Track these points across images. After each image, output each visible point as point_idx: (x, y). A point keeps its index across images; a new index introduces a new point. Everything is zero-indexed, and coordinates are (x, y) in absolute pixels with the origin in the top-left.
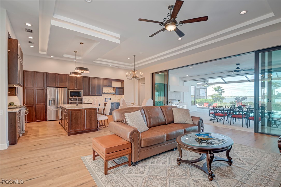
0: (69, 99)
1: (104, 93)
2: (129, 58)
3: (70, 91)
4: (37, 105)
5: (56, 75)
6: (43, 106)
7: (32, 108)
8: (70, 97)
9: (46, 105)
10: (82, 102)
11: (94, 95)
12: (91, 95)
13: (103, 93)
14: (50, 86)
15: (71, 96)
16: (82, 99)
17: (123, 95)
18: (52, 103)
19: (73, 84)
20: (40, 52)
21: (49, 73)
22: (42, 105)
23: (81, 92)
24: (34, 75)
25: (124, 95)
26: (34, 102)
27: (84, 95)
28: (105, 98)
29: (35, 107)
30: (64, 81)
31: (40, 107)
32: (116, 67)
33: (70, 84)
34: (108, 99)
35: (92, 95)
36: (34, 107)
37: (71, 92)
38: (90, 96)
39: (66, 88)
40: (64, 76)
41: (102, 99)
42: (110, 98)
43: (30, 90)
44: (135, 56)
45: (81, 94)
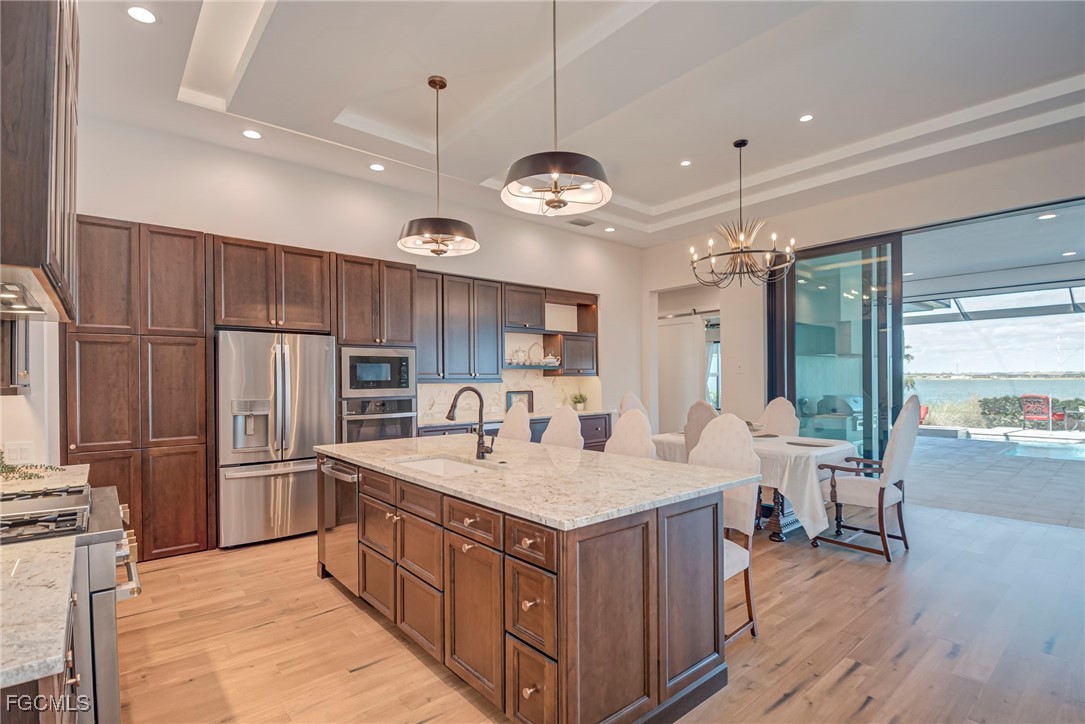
0: (344, 403)
2: (686, 163)
3: (348, 352)
4: (155, 451)
5: (271, 250)
6: (195, 453)
7: (122, 469)
8: (349, 392)
9: (211, 443)
10: (411, 418)
12: (451, 379)
13: (504, 366)
14: (233, 321)
15: (356, 383)
16: (414, 400)
17: (591, 374)
18: (250, 431)
19: (362, 314)
20: (185, 94)
21: (228, 242)
22: (187, 448)
23: (406, 360)
24: (135, 244)
25: (597, 374)
26: (135, 430)
27: (420, 381)
28: (510, 394)
29: (144, 461)
30: (316, 292)
31: (174, 460)
32: (572, 223)
33: (349, 313)
36: (136, 461)
37: (355, 361)
38: (444, 380)
39: (329, 334)
40: (315, 263)
41: (494, 399)
42: (530, 394)
43: (109, 349)
44: (741, 144)
45: (407, 373)
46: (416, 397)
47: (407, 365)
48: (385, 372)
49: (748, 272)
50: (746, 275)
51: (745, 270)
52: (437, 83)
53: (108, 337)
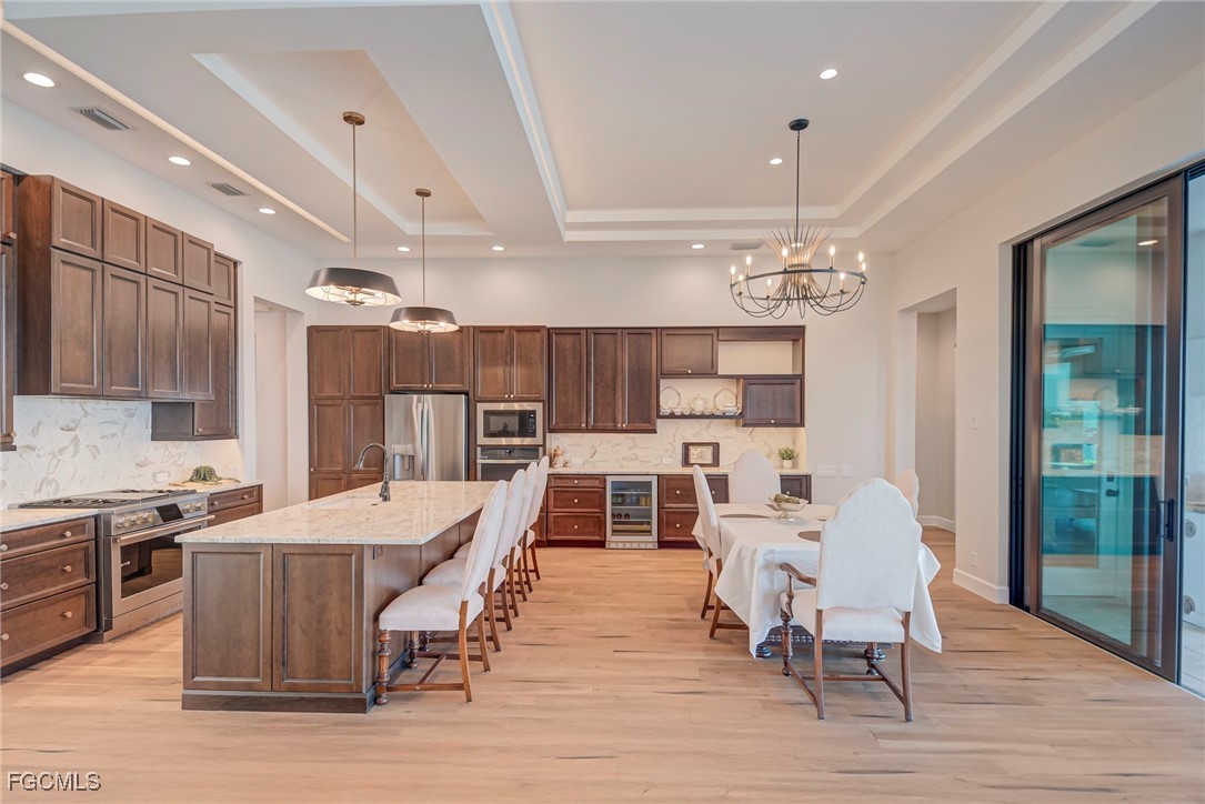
0: (479, 449)
1: (672, 416)
2: (776, 161)
3: (484, 408)
7: (337, 487)
8: (483, 440)
11: (610, 425)
12: (595, 430)
13: (659, 417)
14: (401, 387)
15: (490, 433)
16: (541, 448)
17: (796, 425)
18: (406, 466)
19: (496, 375)
22: (374, 475)
23: (534, 412)
24: (344, 341)
25: (802, 424)
27: (549, 430)
28: (686, 446)
32: (736, 248)
33: (484, 375)
34: (699, 449)
35: (600, 425)
36: (346, 482)
37: (489, 414)
38: (587, 430)
39: (466, 393)
40: (458, 337)
41: (666, 450)
42: (716, 446)
43: (331, 409)
44: (799, 125)
45: (535, 423)
46: (544, 445)
47: (534, 418)
48: (514, 423)
49: (798, 299)
50: (796, 302)
51: (796, 296)
52: (423, 194)
53: (329, 402)
